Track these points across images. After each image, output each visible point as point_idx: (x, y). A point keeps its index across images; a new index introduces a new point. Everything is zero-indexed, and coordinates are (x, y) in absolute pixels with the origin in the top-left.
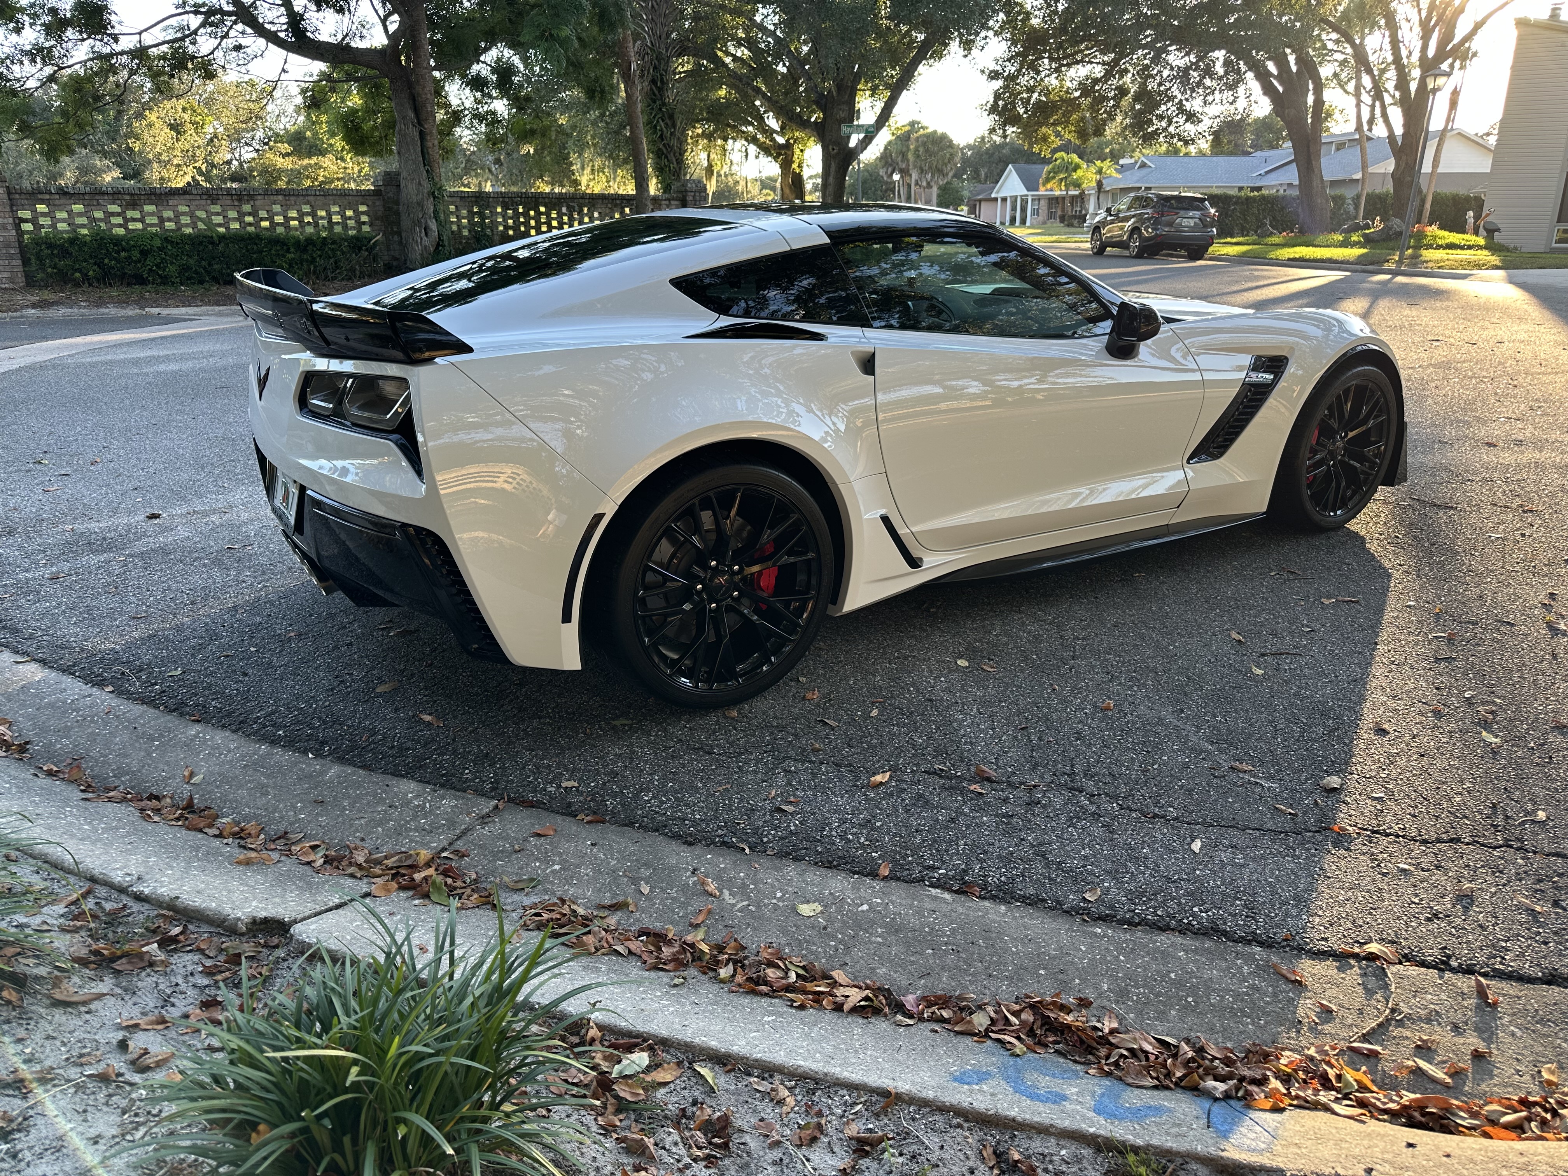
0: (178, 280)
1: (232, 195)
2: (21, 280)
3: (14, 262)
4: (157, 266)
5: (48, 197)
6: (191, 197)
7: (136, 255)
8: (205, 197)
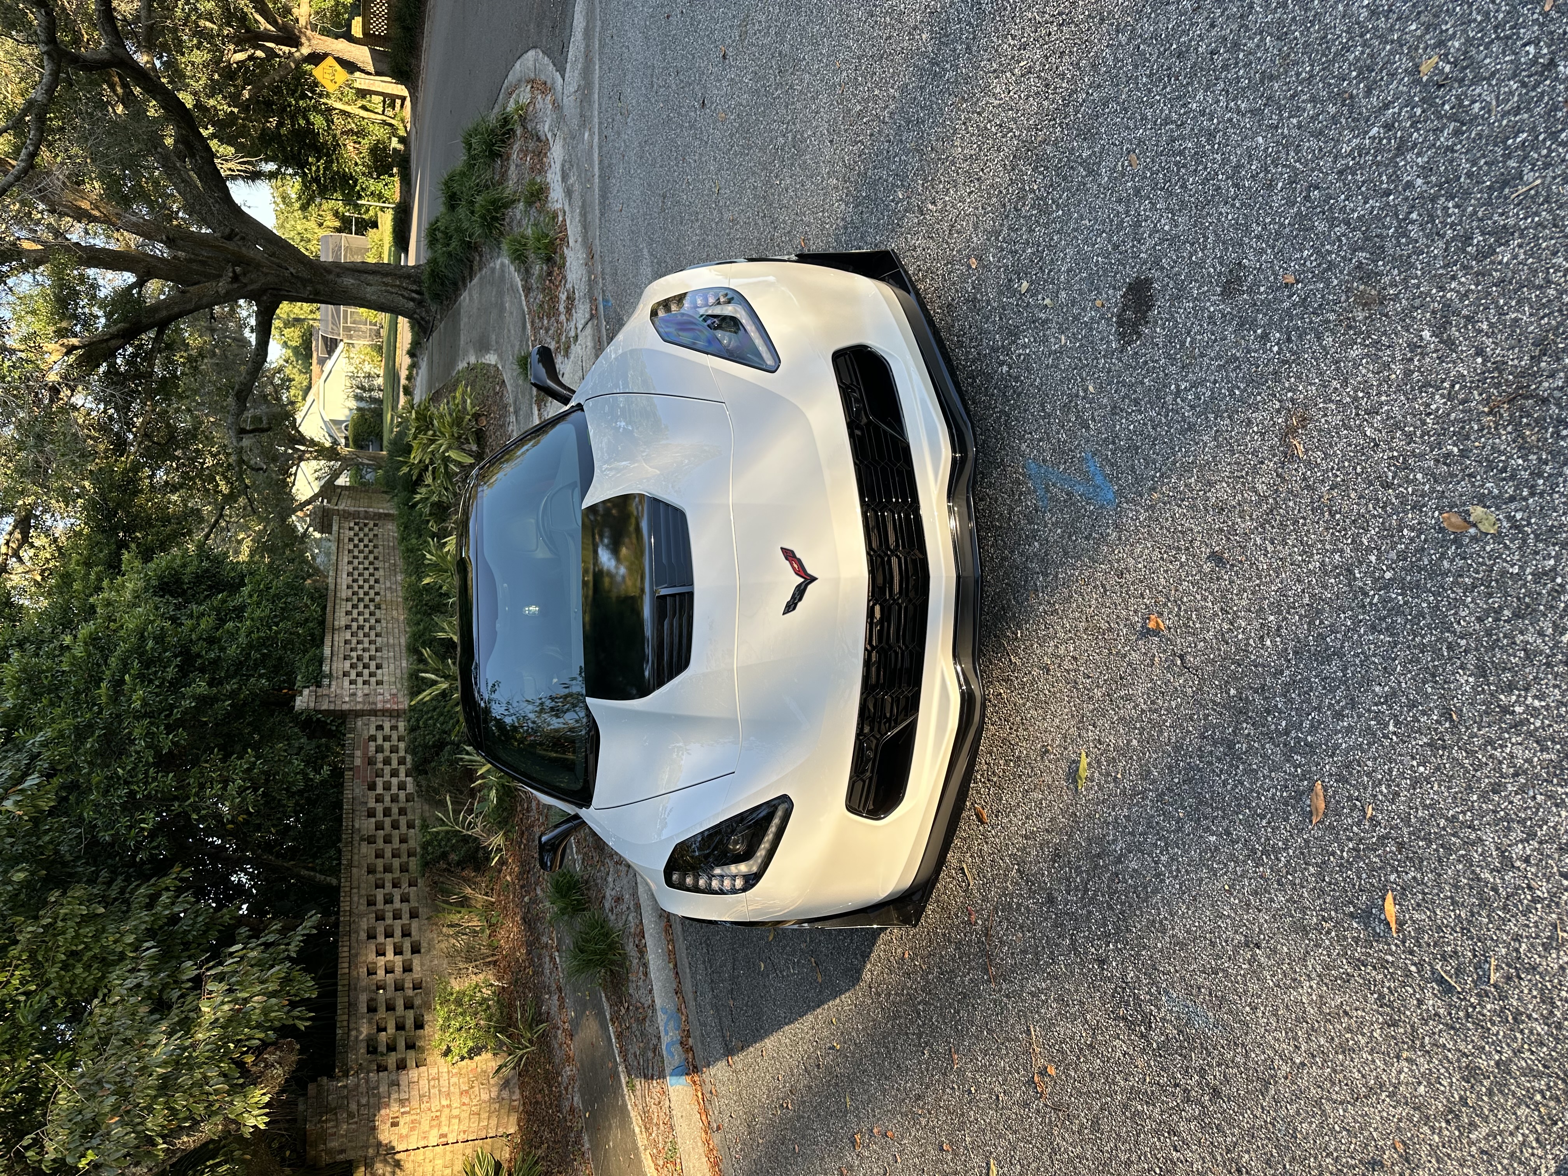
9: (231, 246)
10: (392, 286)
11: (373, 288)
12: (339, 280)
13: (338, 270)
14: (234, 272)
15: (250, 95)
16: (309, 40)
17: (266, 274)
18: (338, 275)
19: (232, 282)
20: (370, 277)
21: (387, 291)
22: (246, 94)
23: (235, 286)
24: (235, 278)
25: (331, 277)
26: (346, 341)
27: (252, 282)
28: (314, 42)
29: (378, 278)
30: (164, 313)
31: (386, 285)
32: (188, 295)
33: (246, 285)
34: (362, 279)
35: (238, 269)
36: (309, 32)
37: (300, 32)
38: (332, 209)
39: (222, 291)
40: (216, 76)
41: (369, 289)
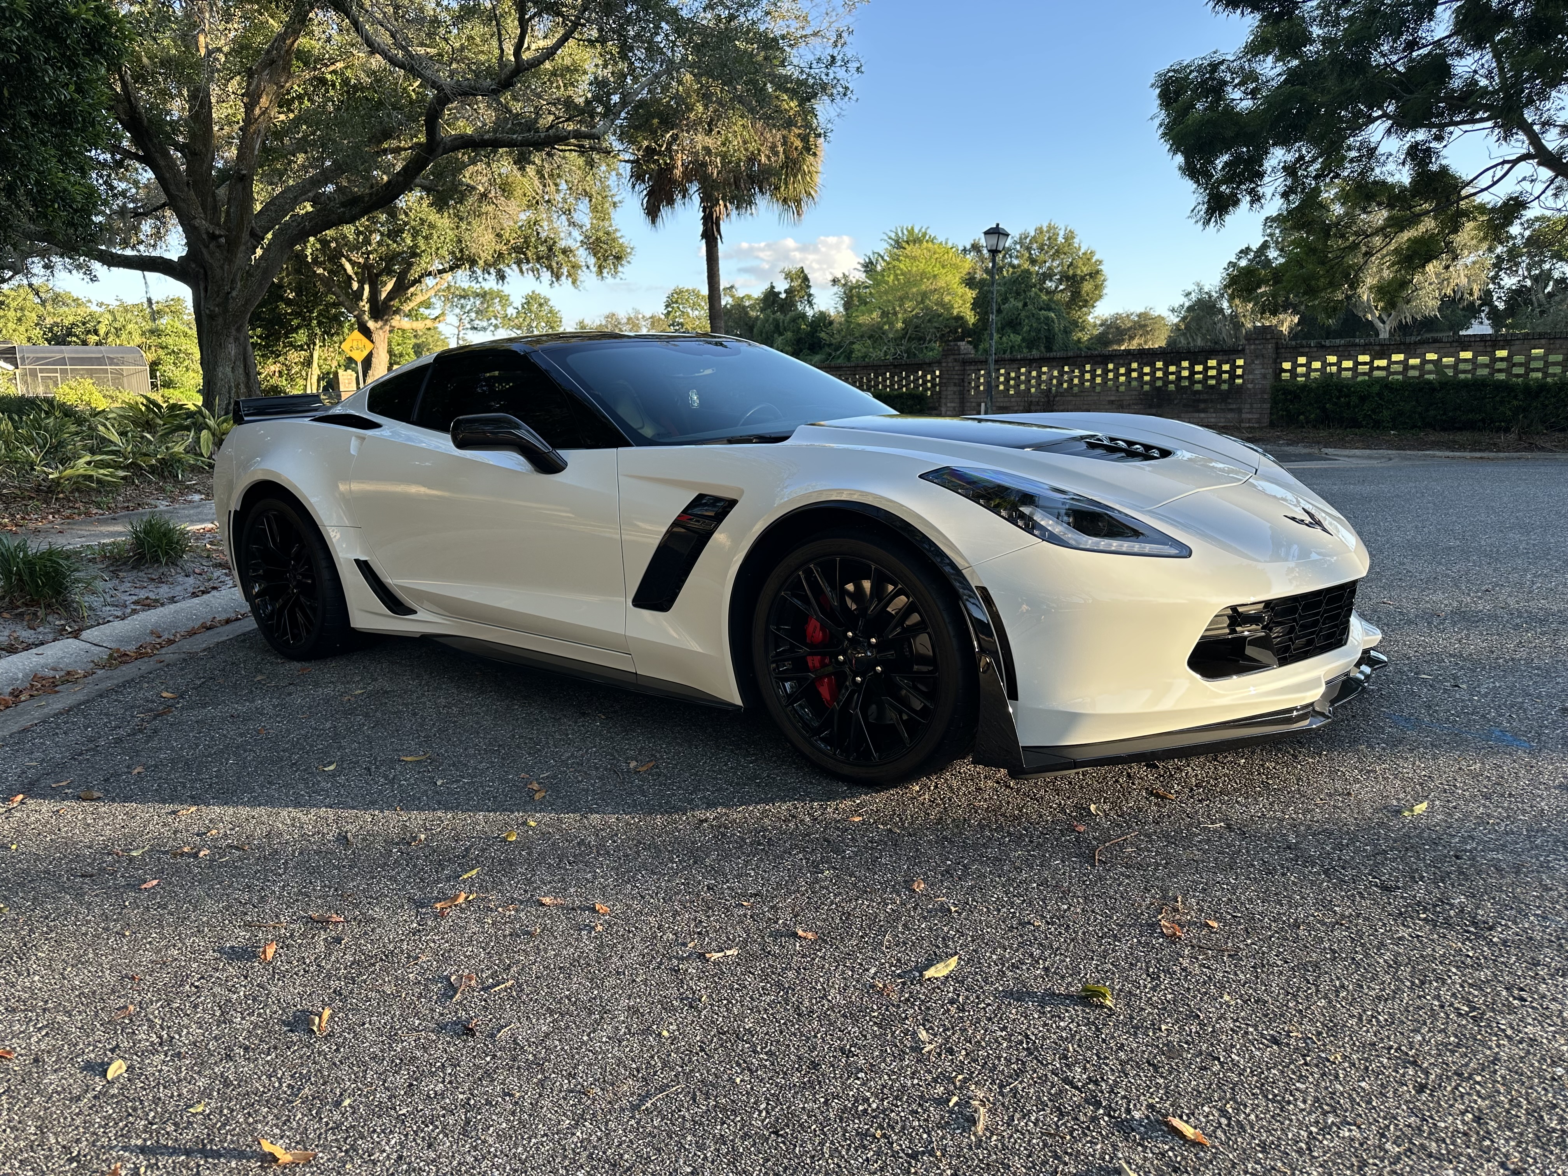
0: (1390, 425)
1: (1486, 341)
2: (1266, 421)
3: (1265, 406)
4: (1373, 411)
5: (1307, 350)
6: (1441, 345)
7: (1354, 400)
8: (1455, 344)
9: (245, 236)
10: (237, 393)
11: (230, 374)
12: (231, 340)
13: (242, 339)
14: (221, 236)
15: (319, 275)
16: (381, 328)
17: (222, 268)
18: (236, 339)
19: (208, 233)
20: (241, 370)
21: (230, 387)
22: (320, 271)
23: (205, 236)
24: (213, 237)
25: (234, 332)
26: (17, 371)
27: (212, 254)
28: (381, 332)
29: (242, 378)
30: (162, 163)
31: (237, 386)
32: (186, 189)
33: (207, 247)
34: (238, 363)
35: (223, 240)
36: (387, 328)
37: (387, 321)
38: (159, 358)
39: (197, 222)
40: (333, 245)
41: (228, 370)
